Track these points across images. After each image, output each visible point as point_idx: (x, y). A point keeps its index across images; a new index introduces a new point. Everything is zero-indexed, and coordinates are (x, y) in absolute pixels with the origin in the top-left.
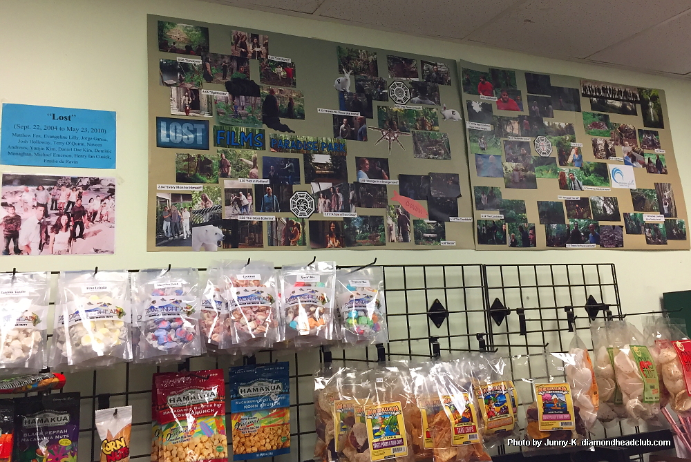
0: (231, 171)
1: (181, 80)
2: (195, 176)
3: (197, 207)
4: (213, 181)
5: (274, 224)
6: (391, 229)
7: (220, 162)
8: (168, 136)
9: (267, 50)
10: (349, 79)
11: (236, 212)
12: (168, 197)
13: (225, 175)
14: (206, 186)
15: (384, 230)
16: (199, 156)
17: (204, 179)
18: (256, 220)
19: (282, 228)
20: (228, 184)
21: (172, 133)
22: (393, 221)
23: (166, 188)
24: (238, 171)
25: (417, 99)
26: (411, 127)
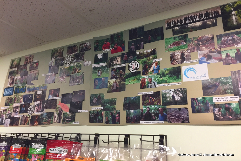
0: (16, 101)
1: (12, 76)
2: (9, 104)
3: (7, 113)
4: (12, 105)
5: (23, 117)
6: (55, 117)
7: (15, 98)
8: (6, 93)
9: (33, 59)
10: (53, 61)
11: (15, 114)
12: (2, 111)
13: (14, 103)
14: (10, 106)
15: (53, 118)
16: (11, 97)
17: (10, 104)
18: (19, 116)
19: (24, 119)
20: (15, 105)
21: (7, 92)
22: (57, 114)
23: (2, 108)
24: (18, 101)
25: (75, 61)
26: (70, 73)
